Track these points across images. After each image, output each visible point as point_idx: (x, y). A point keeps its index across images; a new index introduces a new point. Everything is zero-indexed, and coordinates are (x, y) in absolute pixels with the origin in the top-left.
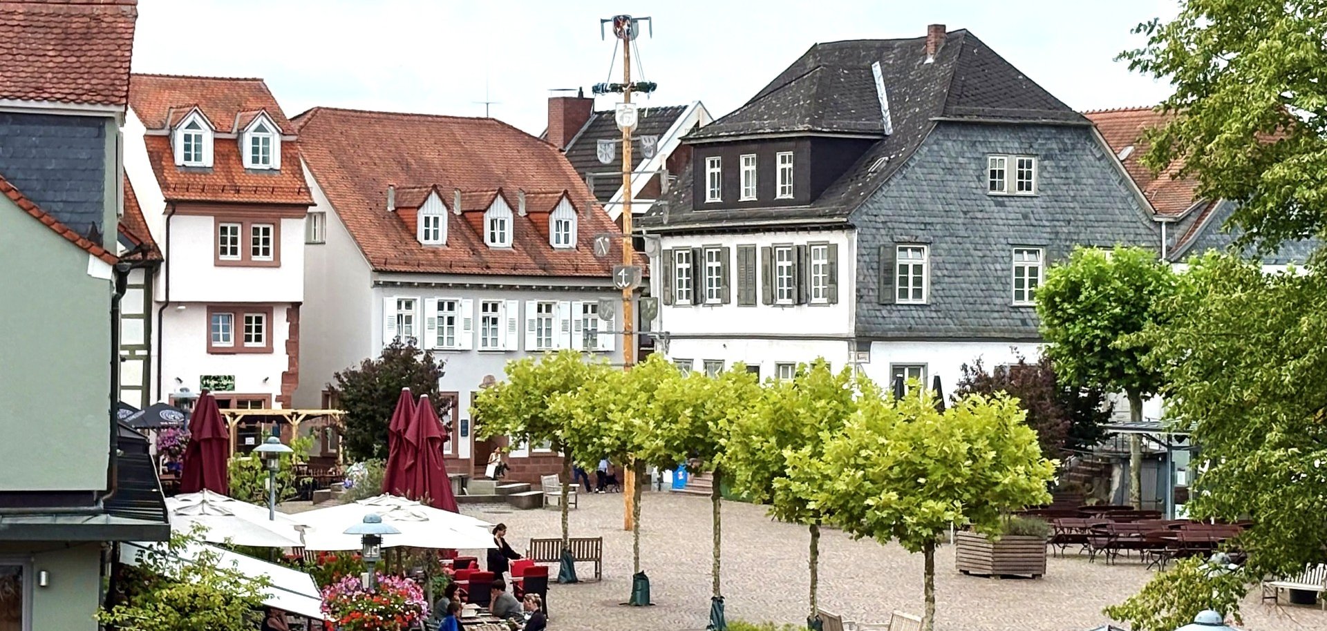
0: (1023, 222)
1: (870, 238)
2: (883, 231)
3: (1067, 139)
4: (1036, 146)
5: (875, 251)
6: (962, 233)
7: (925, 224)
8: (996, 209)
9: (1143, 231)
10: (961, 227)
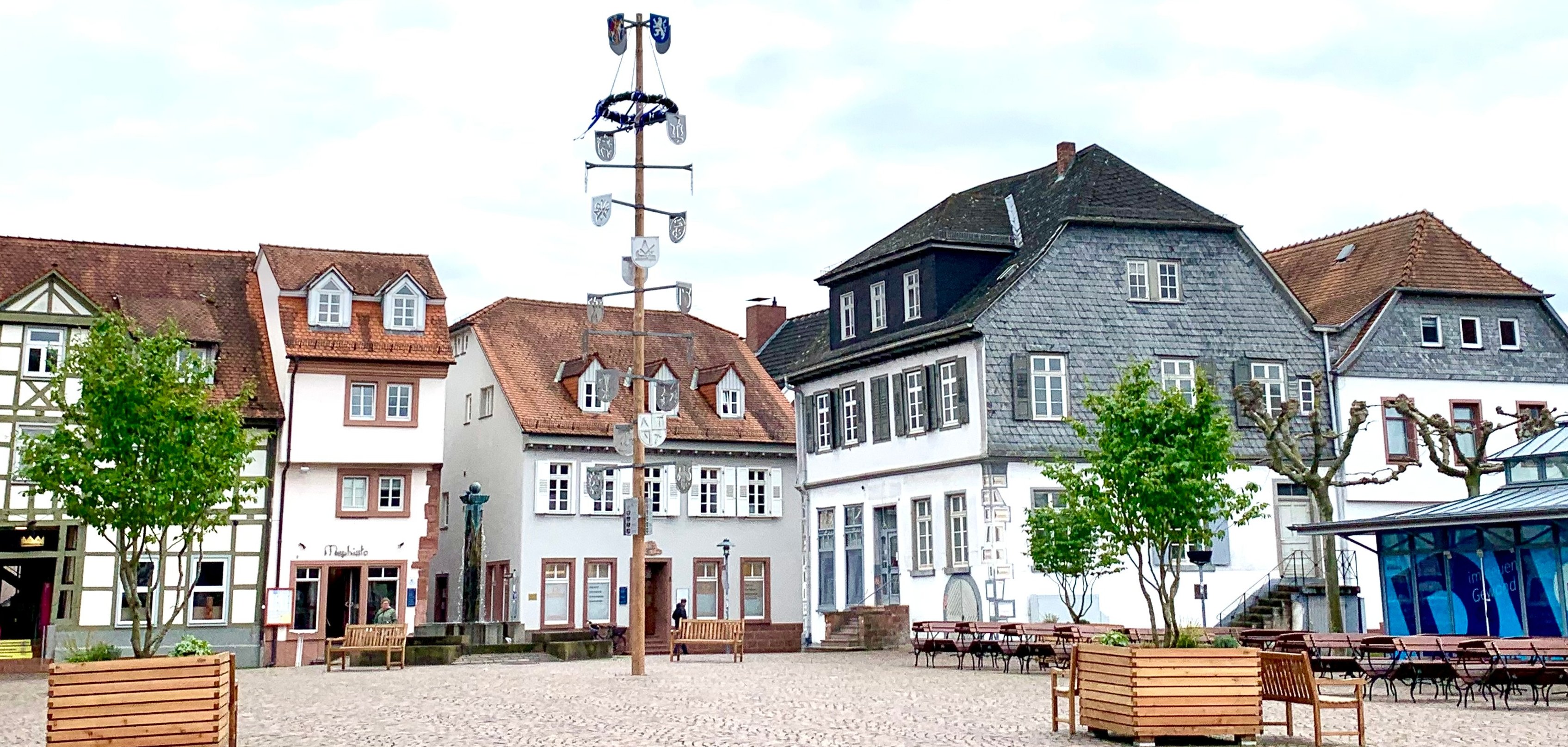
0: (1170, 331)
1: (999, 346)
2: (1014, 340)
3: (1211, 242)
4: (1176, 249)
5: (1005, 361)
6: (1104, 343)
7: (1061, 332)
8: (1137, 316)
9: (1302, 341)
10: (1100, 336)
